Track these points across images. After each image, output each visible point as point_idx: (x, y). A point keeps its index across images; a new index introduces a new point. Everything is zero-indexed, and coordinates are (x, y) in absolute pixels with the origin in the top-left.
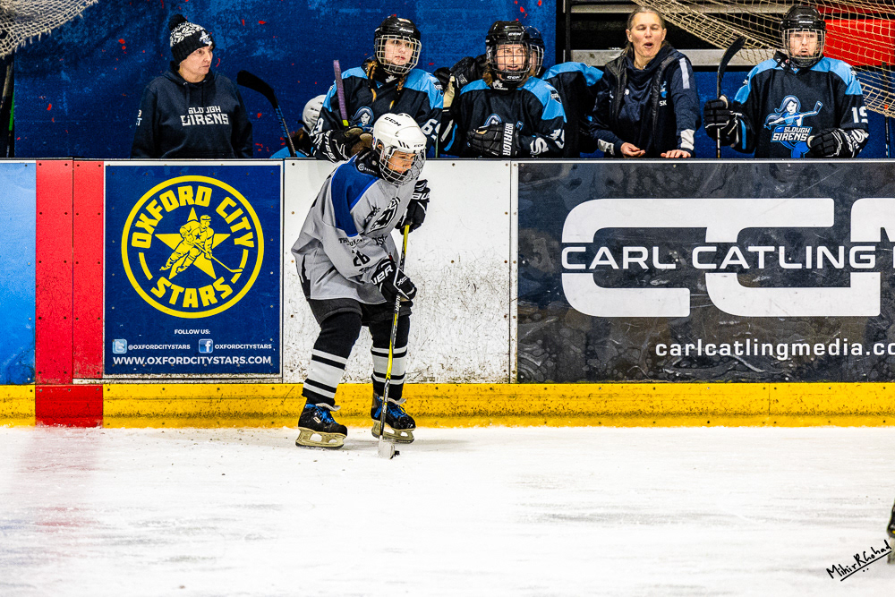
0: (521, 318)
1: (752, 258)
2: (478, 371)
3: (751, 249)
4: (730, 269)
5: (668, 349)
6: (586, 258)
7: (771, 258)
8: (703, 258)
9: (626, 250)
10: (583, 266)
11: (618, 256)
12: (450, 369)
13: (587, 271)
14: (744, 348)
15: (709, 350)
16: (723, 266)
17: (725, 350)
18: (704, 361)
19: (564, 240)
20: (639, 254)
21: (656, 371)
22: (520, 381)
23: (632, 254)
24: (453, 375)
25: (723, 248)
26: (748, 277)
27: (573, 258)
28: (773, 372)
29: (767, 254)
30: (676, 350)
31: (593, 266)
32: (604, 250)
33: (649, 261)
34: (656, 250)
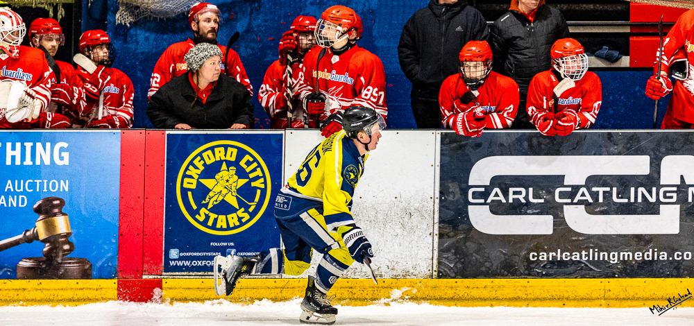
0: (441, 236)
1: (595, 195)
2: (412, 271)
3: (594, 189)
4: (580, 203)
5: (538, 256)
6: (485, 195)
7: (607, 195)
8: (562, 195)
9: (511, 190)
10: (482, 201)
11: (506, 194)
12: (393, 269)
13: (485, 204)
14: (588, 255)
15: (565, 256)
16: (575, 201)
17: (576, 256)
18: (562, 264)
19: (470, 183)
20: (520, 193)
21: (530, 270)
22: (439, 277)
23: (515, 193)
24: (395, 273)
25: (576, 188)
26: (591, 208)
27: (475, 195)
28: (607, 271)
29: (604, 192)
30: (544, 256)
31: (489, 201)
32: (497, 190)
33: (526, 198)
34: (531, 190)
